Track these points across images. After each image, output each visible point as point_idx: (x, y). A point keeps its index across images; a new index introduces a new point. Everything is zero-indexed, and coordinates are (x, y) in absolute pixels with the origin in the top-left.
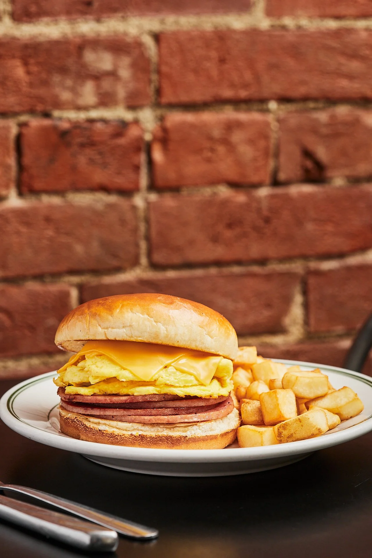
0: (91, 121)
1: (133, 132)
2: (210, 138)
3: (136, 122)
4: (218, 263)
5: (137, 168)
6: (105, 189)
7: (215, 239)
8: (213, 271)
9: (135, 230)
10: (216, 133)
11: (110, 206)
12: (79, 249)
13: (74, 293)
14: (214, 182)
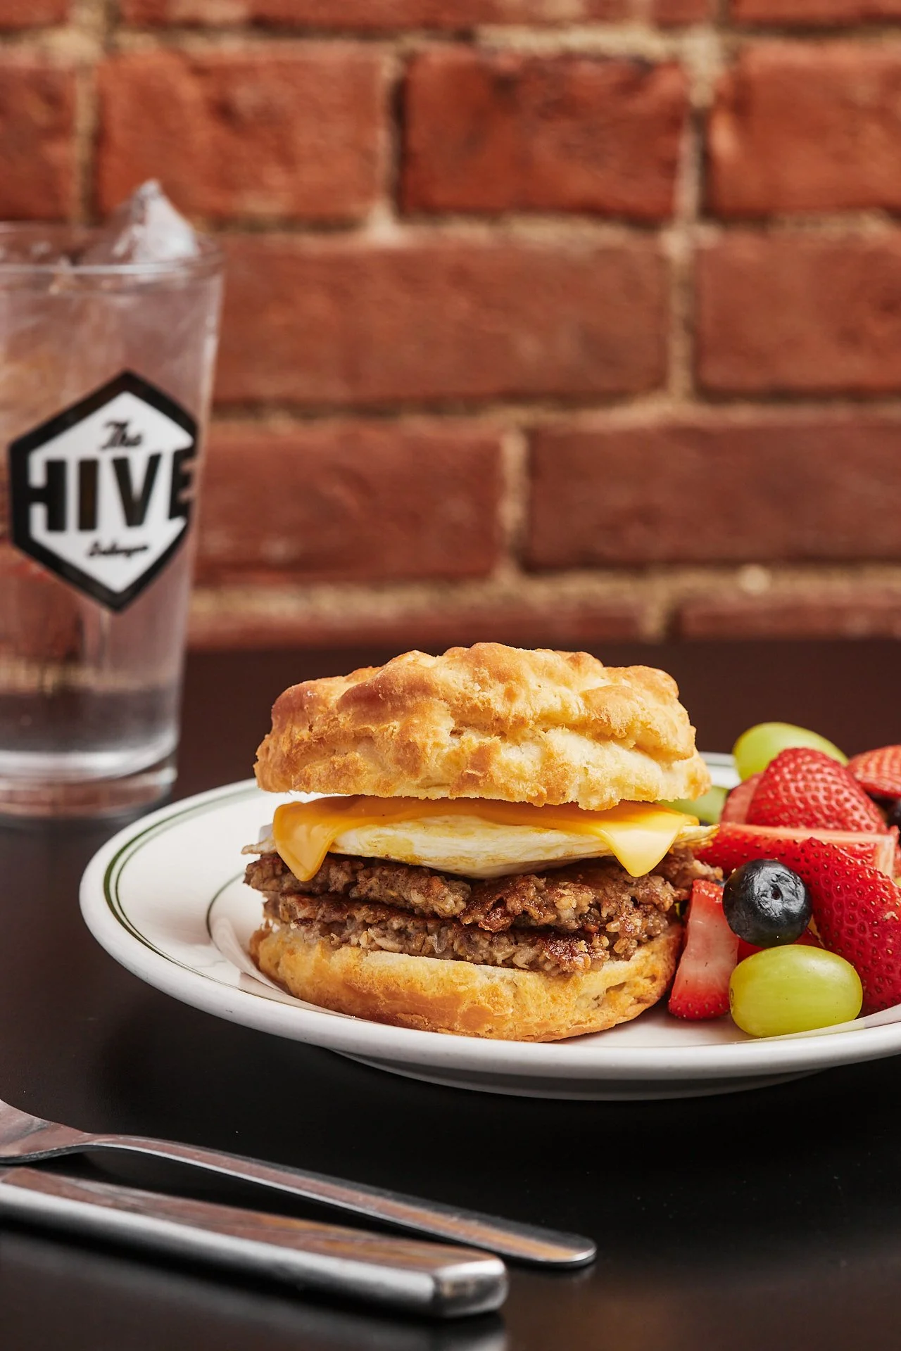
0: (569, 57)
1: (667, 84)
2: (847, 105)
3: (674, 63)
4: (857, 394)
5: (670, 168)
6: (595, 211)
7: (851, 338)
8: (841, 413)
9: (661, 311)
10: (864, 93)
11: (606, 254)
12: (529, 348)
13: (513, 451)
14: (855, 204)
